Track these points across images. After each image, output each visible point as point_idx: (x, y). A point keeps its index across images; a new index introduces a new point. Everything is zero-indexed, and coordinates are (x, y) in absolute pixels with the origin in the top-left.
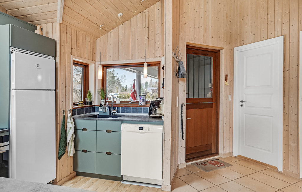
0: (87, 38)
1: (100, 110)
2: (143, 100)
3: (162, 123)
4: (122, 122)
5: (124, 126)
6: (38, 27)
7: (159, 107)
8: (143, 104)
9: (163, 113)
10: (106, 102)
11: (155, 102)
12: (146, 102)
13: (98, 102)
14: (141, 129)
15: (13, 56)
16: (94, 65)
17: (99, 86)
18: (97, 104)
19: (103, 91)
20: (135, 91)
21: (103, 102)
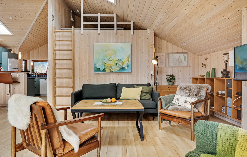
0: (27, 51)
1: (32, 76)
4: (40, 78)
5: (40, 80)
6: (12, 51)
10: (34, 73)
13: (31, 73)
14: (46, 80)
15: (9, 60)
16: (29, 60)
17: (31, 68)
18: (30, 74)
19: (33, 70)
21: (33, 73)
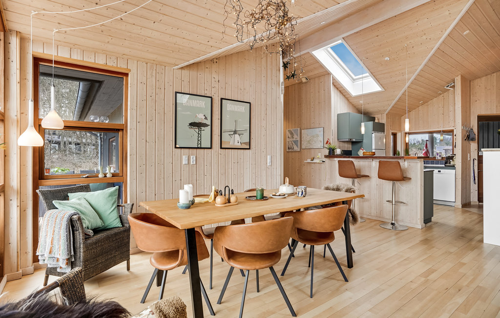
0: (397, 117)
2: (440, 156)
3: (455, 169)
6: (376, 119)
7: (453, 160)
8: (439, 158)
9: (455, 163)
11: (449, 156)
12: (442, 158)
14: (439, 171)
15: (373, 135)
16: (400, 133)
17: (404, 147)
19: (407, 151)
20: (427, 150)
